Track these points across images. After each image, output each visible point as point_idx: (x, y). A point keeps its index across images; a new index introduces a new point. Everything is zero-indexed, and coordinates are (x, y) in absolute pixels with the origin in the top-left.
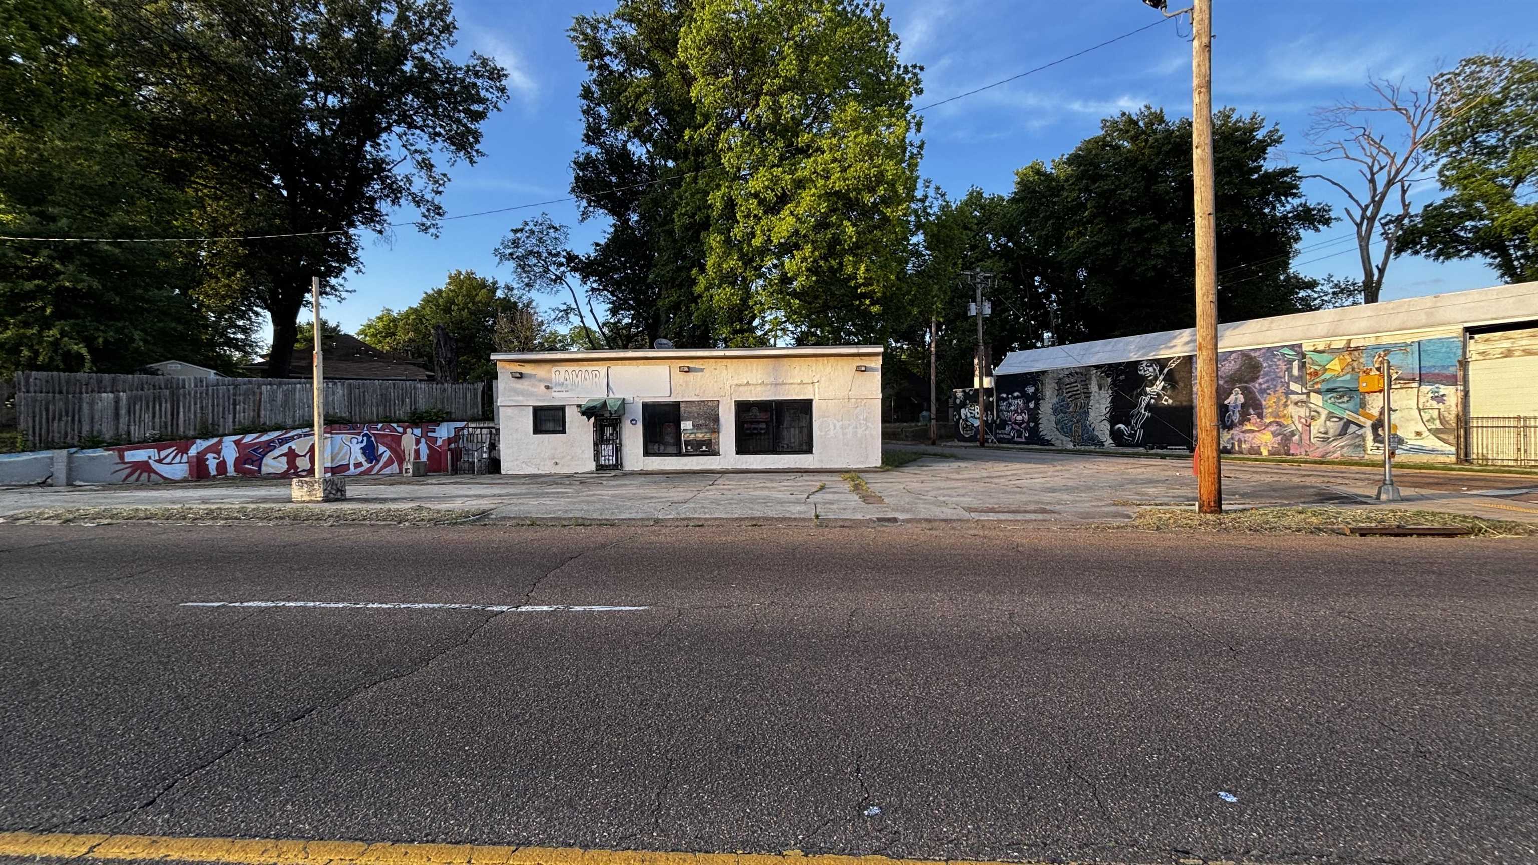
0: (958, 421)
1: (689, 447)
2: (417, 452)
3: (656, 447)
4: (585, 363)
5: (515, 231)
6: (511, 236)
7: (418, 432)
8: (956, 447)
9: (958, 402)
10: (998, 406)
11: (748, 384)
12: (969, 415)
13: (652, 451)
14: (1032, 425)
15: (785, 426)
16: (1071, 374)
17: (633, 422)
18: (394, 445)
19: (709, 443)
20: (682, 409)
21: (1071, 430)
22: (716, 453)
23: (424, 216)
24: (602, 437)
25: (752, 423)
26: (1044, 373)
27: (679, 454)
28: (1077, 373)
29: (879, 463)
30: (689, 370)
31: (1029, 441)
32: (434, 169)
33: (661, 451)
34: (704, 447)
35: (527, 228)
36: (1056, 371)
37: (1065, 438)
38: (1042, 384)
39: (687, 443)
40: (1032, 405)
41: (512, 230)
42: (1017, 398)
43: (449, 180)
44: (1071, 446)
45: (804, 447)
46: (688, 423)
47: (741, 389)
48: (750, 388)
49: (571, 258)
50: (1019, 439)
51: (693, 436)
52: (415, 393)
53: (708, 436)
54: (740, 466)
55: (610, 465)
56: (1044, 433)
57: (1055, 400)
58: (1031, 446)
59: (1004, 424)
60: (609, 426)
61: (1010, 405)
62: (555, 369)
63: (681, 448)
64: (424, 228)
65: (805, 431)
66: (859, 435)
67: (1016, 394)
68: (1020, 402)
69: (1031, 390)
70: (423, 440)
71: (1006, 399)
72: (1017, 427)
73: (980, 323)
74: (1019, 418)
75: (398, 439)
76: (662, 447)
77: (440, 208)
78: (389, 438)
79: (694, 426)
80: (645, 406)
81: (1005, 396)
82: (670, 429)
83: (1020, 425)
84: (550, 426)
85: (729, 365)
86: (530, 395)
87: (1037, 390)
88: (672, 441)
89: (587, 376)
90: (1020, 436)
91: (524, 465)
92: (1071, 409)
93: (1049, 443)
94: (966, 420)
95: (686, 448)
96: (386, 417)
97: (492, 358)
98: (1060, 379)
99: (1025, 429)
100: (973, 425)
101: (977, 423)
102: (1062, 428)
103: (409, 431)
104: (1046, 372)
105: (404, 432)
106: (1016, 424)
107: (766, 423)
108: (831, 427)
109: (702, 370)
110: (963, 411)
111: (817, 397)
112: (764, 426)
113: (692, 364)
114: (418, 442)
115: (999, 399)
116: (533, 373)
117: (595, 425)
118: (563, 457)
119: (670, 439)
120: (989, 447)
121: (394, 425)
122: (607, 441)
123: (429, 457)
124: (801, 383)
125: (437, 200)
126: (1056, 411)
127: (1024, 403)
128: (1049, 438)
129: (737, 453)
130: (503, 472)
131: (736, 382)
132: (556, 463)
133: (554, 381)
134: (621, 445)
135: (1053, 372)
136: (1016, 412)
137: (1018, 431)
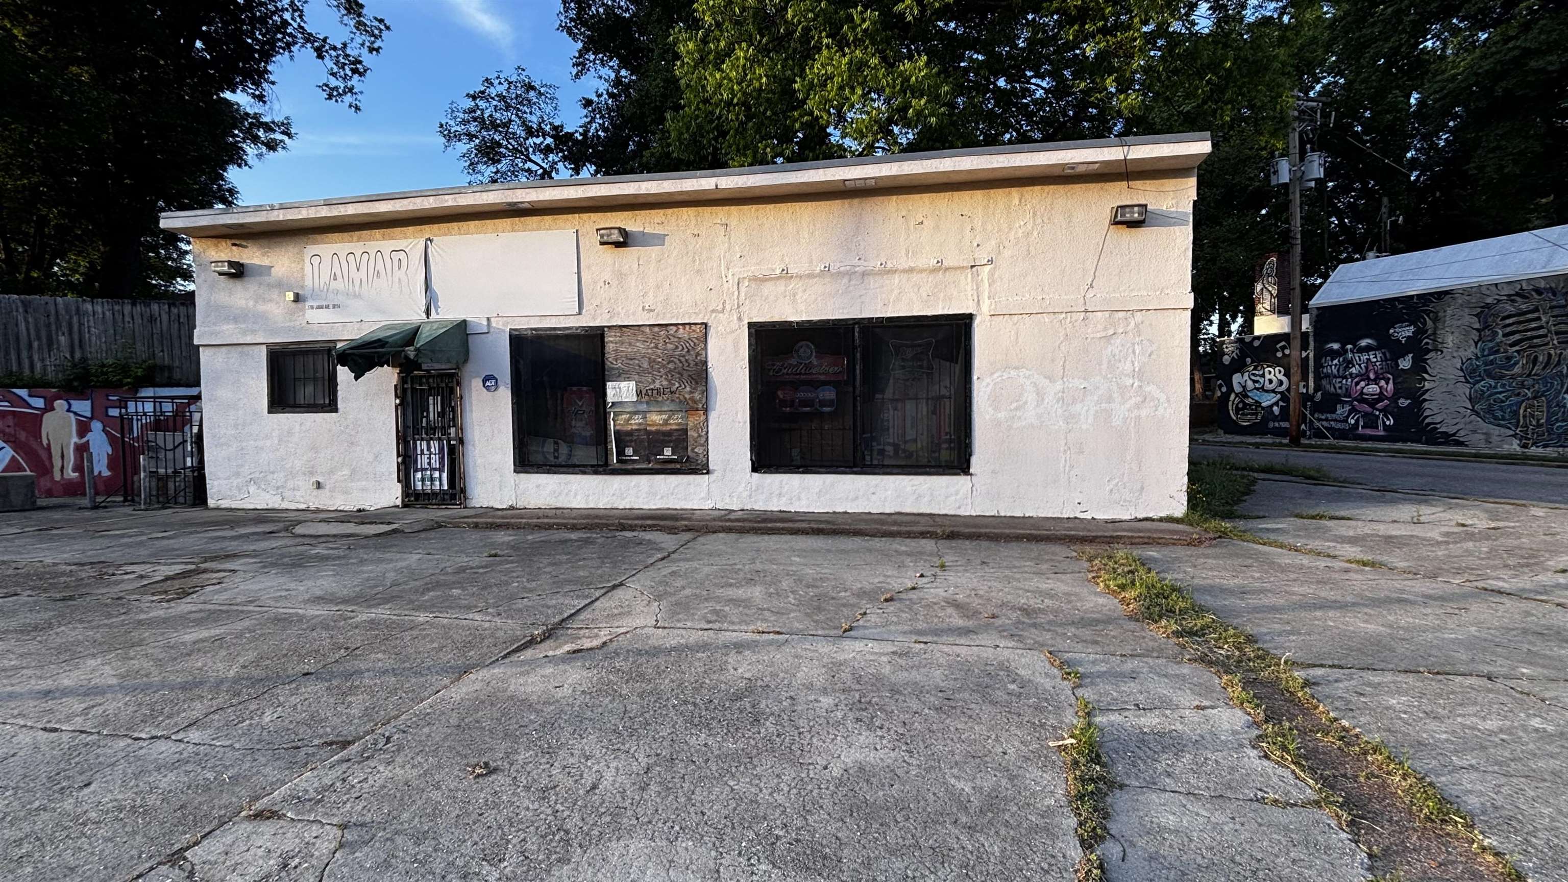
0: (1226, 396)
1: (629, 451)
2: (82, 450)
3: (549, 447)
4: (377, 233)
5: (474, 98)
6: (470, 103)
7: (83, 407)
8: (1223, 444)
9: (1226, 360)
10: (1318, 365)
11: (786, 275)
12: (1250, 385)
13: (539, 458)
14: (1404, 402)
15: (889, 394)
16: (1521, 294)
17: (489, 381)
18: (23, 436)
19: (679, 438)
20: (610, 347)
21: (1516, 413)
22: (698, 467)
23: (334, 74)
24: (416, 422)
25: (796, 385)
26: (1441, 295)
27: (602, 468)
28: (1539, 291)
29: (1179, 508)
30: (625, 241)
31: (1392, 435)
32: (364, 11)
33: (562, 459)
34: (668, 452)
35: (493, 92)
36: (1478, 290)
37: (1495, 431)
38: (1436, 320)
39: (623, 439)
40: (1405, 363)
41: (468, 95)
42: (1368, 349)
43: (388, 28)
44: (1515, 446)
45: (945, 455)
46: (623, 384)
47: (768, 289)
48: (793, 284)
49: (562, 139)
50: (1369, 432)
51: (637, 420)
52: (81, 324)
53: (676, 421)
54: (760, 504)
55: (434, 494)
56: (1438, 419)
57: (1471, 351)
58: (1399, 446)
59: (1330, 402)
60: (431, 391)
61: (1349, 363)
62: (312, 249)
63: (607, 453)
64: (332, 94)
65: (948, 408)
66: (1117, 422)
67: (1364, 343)
68: (1375, 357)
69: (1404, 332)
70: (97, 426)
71: (1342, 352)
72: (1366, 408)
73: (1296, 198)
74: (1373, 389)
75: (34, 423)
76: (564, 450)
77: (360, 62)
78: (10, 421)
79: (639, 393)
80: (518, 341)
81: (1336, 346)
82: (584, 404)
83: (1372, 404)
84: (306, 393)
85: (733, 222)
86: (262, 317)
87: (1420, 332)
88: (588, 433)
89: (380, 266)
90: (1371, 422)
91: (252, 489)
92: (1517, 370)
93: (1448, 439)
94: (1244, 394)
95: (621, 452)
96: (10, 374)
97: (163, 224)
98: (1488, 306)
99: (1384, 411)
100: (1258, 404)
101: (1267, 400)
102: (1490, 410)
103: (58, 403)
104: (1447, 293)
105: (49, 408)
106: (1362, 400)
107: (836, 384)
108: (1030, 397)
109: (659, 240)
110: (1236, 378)
111: (986, 307)
112: (829, 394)
113: (632, 222)
114: (83, 428)
115: (1322, 354)
116: (266, 262)
117: (401, 392)
118: (332, 472)
119: (581, 427)
120: (1311, 446)
121: (23, 393)
122: (431, 431)
123: (112, 463)
124: (940, 268)
125: (368, 59)
126: (1470, 374)
127: (1384, 359)
128: (1451, 430)
129: (755, 469)
130: (211, 503)
131: (753, 269)
132: (319, 485)
133: (308, 282)
134: (461, 441)
135: (1467, 291)
136: (1365, 377)
137: (1366, 415)
